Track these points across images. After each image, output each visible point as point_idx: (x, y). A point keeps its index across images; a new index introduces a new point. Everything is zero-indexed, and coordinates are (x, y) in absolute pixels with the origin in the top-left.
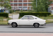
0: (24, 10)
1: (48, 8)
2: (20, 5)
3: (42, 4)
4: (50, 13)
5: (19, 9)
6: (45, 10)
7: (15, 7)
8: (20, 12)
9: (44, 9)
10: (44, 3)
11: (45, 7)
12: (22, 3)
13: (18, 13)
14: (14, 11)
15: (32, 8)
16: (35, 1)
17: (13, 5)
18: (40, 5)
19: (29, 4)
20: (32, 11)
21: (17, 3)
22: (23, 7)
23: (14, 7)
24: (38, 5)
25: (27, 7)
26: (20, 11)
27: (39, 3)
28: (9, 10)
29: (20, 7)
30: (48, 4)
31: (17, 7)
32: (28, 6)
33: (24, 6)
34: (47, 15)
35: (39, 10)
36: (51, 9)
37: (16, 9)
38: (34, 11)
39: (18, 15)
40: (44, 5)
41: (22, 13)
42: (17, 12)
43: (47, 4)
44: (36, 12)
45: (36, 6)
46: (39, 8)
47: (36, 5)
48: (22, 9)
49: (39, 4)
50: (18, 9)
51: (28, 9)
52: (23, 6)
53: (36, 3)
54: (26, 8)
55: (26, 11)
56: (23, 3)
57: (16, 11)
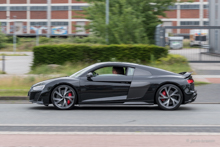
0: (53, 37)
1: (154, 28)
2: (39, 13)
3: (130, 9)
5: (32, 31)
6: (143, 37)
7: (16, 25)
8: (37, 43)
9: (138, 32)
10: (141, 8)
11: (144, 22)
12: (45, 7)
13: (27, 48)
14: (11, 41)
15: (87, 28)
17: (8, 14)
19: (77, 12)
20: (88, 41)
22: (49, 25)
23: (12, 23)
24: (114, 14)
25: (66, 24)
26: (38, 39)
27: (117, 5)
29: (39, 23)
30: (156, 10)
31: (25, 24)
32: (70, 20)
33: (53, 18)
35: (117, 36)
36: (169, 31)
37: (20, 33)
38: (96, 42)
39: (28, 58)
40: (137, 17)
41: (44, 48)
42: (24, 45)
43: (150, 12)
44: (104, 43)
45: (103, 18)
46: (117, 26)
47: (104, 14)
48: (44, 31)
49: (116, 10)
50: (28, 33)
51: (70, 32)
52: (49, 20)
53: (103, 6)
54: (65, 27)
55: (63, 40)
57: (22, 39)
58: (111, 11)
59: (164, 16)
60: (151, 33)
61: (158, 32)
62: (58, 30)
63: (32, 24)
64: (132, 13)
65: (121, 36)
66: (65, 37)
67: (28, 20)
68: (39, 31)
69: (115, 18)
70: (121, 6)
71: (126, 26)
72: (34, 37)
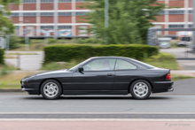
0: (59, 38)
1: (146, 31)
3: (126, 14)
4: (157, 47)
5: (42, 34)
6: (137, 38)
7: (29, 28)
8: (46, 44)
9: (133, 34)
10: (135, 13)
11: (138, 25)
12: (52, 13)
13: (37, 48)
14: (23, 42)
15: (89, 30)
16: (102, 5)
17: (21, 19)
18: (118, 18)
19: (80, 17)
20: (89, 42)
21: (35, 14)
22: (56, 28)
23: (24, 27)
24: (113, 18)
25: (70, 27)
26: (46, 41)
27: (115, 11)
28: (4, 37)
29: (47, 27)
30: (148, 15)
31: (35, 27)
32: (74, 24)
33: (59, 22)
34: (145, 54)
35: (115, 37)
36: (159, 33)
37: (31, 35)
38: (96, 43)
39: (39, 56)
40: (133, 21)
41: (53, 48)
42: (35, 45)
43: (143, 17)
44: (103, 43)
45: (103, 21)
46: (115, 29)
47: (104, 18)
48: (52, 34)
49: (114, 15)
50: (38, 35)
51: (74, 35)
52: (56, 24)
53: (103, 12)
54: (69, 30)
55: (67, 41)
56: (56, 11)
57: (33, 41)
58: (110, 15)
59: (156, 20)
60: (144, 35)
61: (150, 34)
62: (63, 33)
63: (42, 27)
64: (128, 18)
65: (119, 37)
66: (69, 38)
67: (38, 24)
68: (47, 34)
69: (114, 22)
70: (119, 12)
71: (123, 29)
72: (43, 38)
